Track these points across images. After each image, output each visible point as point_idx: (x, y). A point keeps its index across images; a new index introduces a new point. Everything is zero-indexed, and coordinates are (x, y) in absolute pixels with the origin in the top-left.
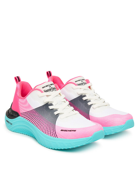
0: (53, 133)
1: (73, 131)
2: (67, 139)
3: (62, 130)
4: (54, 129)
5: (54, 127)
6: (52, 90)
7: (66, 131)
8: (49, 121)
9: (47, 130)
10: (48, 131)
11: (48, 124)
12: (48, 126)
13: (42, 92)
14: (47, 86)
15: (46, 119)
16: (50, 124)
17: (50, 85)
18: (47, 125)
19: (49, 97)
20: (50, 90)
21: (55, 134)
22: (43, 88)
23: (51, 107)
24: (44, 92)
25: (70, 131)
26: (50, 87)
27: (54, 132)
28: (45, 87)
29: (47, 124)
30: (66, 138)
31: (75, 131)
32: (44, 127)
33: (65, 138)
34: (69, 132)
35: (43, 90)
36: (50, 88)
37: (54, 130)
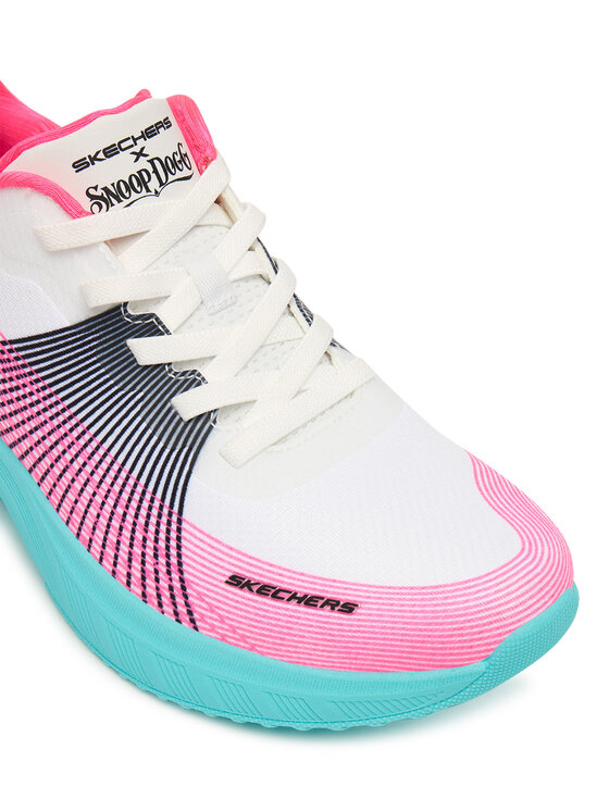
0: (164, 584)
1: (332, 604)
2: (269, 660)
3: (236, 581)
4: (173, 552)
5: (173, 535)
6: (154, 184)
7: (275, 596)
8: (128, 466)
9: (112, 538)
10: (123, 555)
11: (125, 496)
12: (120, 510)
13: (73, 211)
14: (110, 152)
15: (106, 445)
16: (137, 497)
17: (141, 142)
18: (113, 496)
19: (130, 252)
20: (140, 181)
21: (180, 600)
22: (80, 165)
23: (145, 350)
24: (86, 203)
25: (309, 601)
26: (140, 154)
27: (175, 576)
28: (94, 159)
29: (117, 488)
30: (262, 653)
31: (349, 608)
32: (93, 511)
33: (252, 648)
34: (293, 606)
35: (77, 186)
36: (143, 163)
37: (174, 560)
